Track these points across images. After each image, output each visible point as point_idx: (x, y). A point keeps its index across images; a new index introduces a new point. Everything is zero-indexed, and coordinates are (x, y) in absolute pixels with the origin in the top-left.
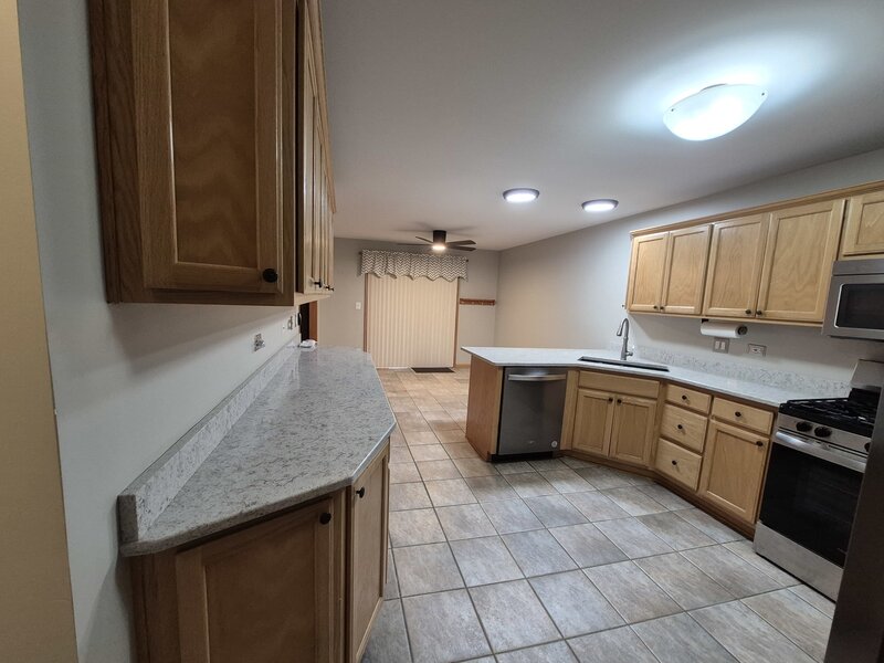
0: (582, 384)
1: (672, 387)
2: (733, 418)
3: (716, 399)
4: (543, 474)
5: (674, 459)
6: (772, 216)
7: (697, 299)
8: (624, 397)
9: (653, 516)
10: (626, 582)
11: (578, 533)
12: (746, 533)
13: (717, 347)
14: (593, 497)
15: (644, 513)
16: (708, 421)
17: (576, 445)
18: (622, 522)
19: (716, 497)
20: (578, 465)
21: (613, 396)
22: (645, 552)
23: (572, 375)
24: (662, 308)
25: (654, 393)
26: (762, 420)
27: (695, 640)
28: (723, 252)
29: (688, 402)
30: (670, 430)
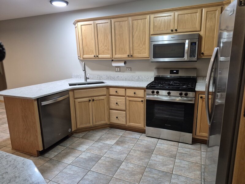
0: (76, 96)
1: (111, 89)
2: (133, 95)
3: (127, 90)
4: (70, 147)
5: (117, 116)
6: (130, 18)
7: (110, 52)
8: (94, 98)
9: (118, 141)
10: (128, 170)
11: (102, 164)
12: (142, 131)
13: (117, 70)
14: (96, 146)
15: (115, 141)
16: (126, 98)
17: (79, 126)
18: (112, 149)
19: (132, 124)
20: (81, 135)
21: (90, 98)
22: (125, 155)
23: (71, 93)
24: (97, 56)
25: (105, 93)
26: (141, 93)
27: (154, 174)
28: (116, 32)
29: (118, 93)
30: (113, 106)
